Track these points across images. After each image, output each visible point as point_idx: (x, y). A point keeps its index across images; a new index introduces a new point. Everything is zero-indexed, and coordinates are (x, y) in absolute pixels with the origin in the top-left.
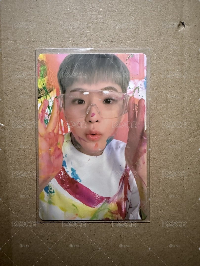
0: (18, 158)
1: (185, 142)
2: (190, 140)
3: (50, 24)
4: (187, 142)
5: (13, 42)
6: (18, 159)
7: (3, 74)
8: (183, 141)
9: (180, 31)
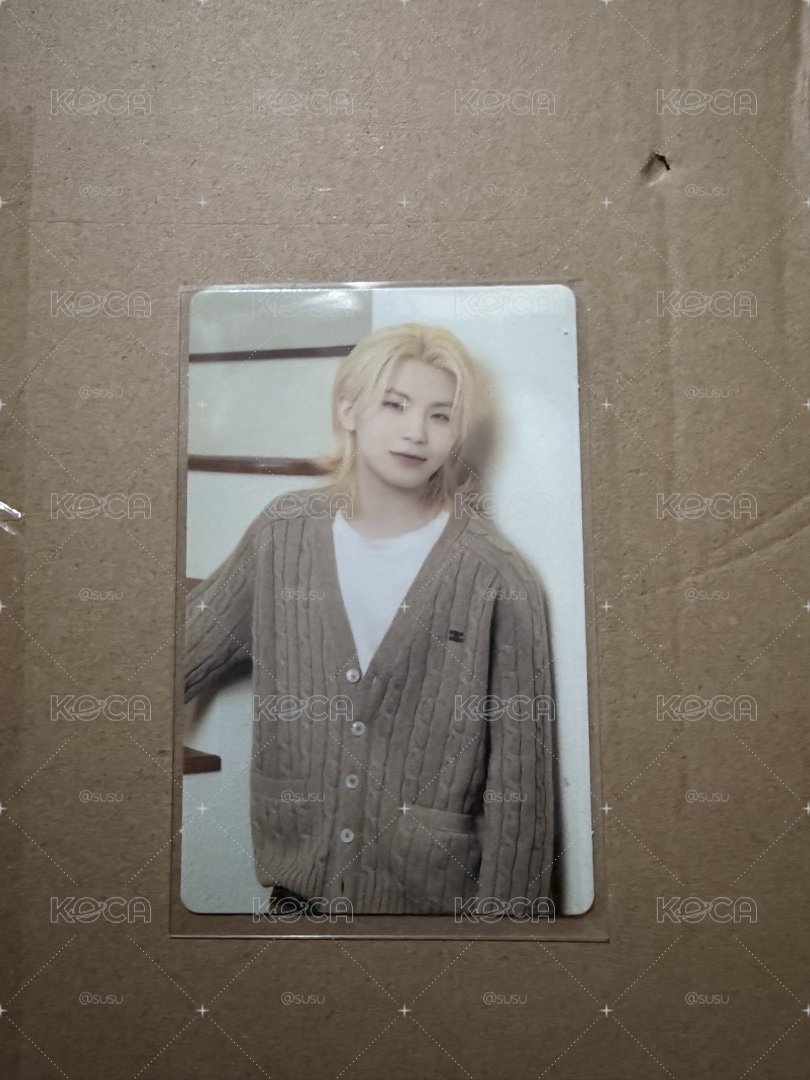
0: (65, 635)
1: (683, 584)
2: (700, 576)
4: (689, 583)
5: (71, 226)
6: (64, 638)
7: (30, 334)
8: (675, 579)
9: (654, 187)
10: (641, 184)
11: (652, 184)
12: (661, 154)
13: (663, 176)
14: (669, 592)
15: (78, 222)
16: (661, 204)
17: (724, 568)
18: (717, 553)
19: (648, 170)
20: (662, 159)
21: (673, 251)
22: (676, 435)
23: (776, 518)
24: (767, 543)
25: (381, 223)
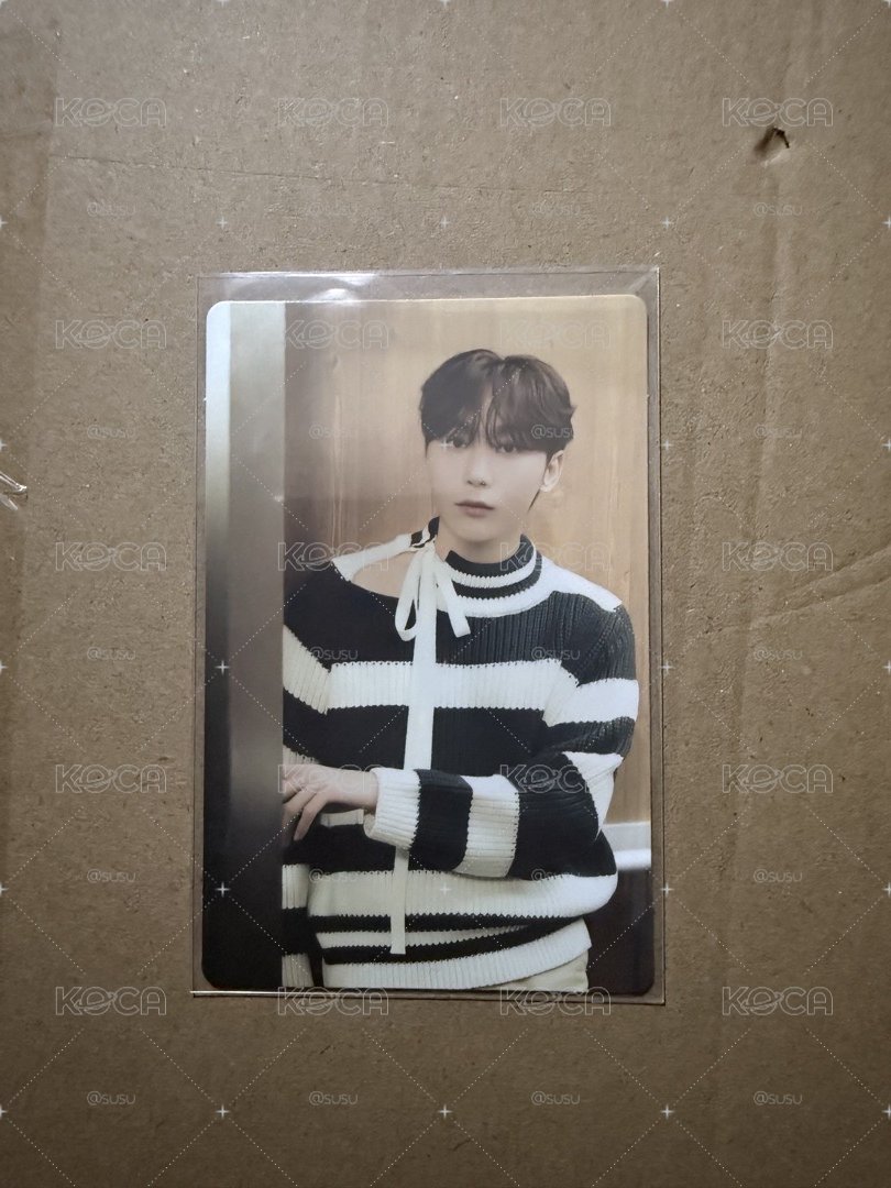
0: (64, 624)
1: (754, 625)
2: (774, 618)
3: (243, 101)
4: (761, 624)
5: (95, 164)
6: (63, 628)
7: (43, 285)
8: (746, 618)
9: (769, 167)
10: (753, 162)
11: (766, 163)
12: (780, 128)
13: (780, 156)
14: (737, 632)
15: (103, 161)
16: (775, 188)
17: (803, 609)
18: (797, 592)
19: (764, 146)
20: (781, 134)
21: (783, 245)
22: (764, 458)
23: (867, 559)
24: (854, 586)
25: (450, 186)
